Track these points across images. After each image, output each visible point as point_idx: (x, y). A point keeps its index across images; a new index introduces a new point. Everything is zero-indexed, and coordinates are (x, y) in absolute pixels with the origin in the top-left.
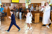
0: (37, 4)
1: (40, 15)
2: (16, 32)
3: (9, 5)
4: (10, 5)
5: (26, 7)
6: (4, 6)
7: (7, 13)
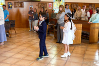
0: (77, 4)
1: (83, 28)
2: (32, 61)
3: (20, 5)
4: (22, 6)
5: (54, 9)
6: (10, 7)
7: (14, 21)
